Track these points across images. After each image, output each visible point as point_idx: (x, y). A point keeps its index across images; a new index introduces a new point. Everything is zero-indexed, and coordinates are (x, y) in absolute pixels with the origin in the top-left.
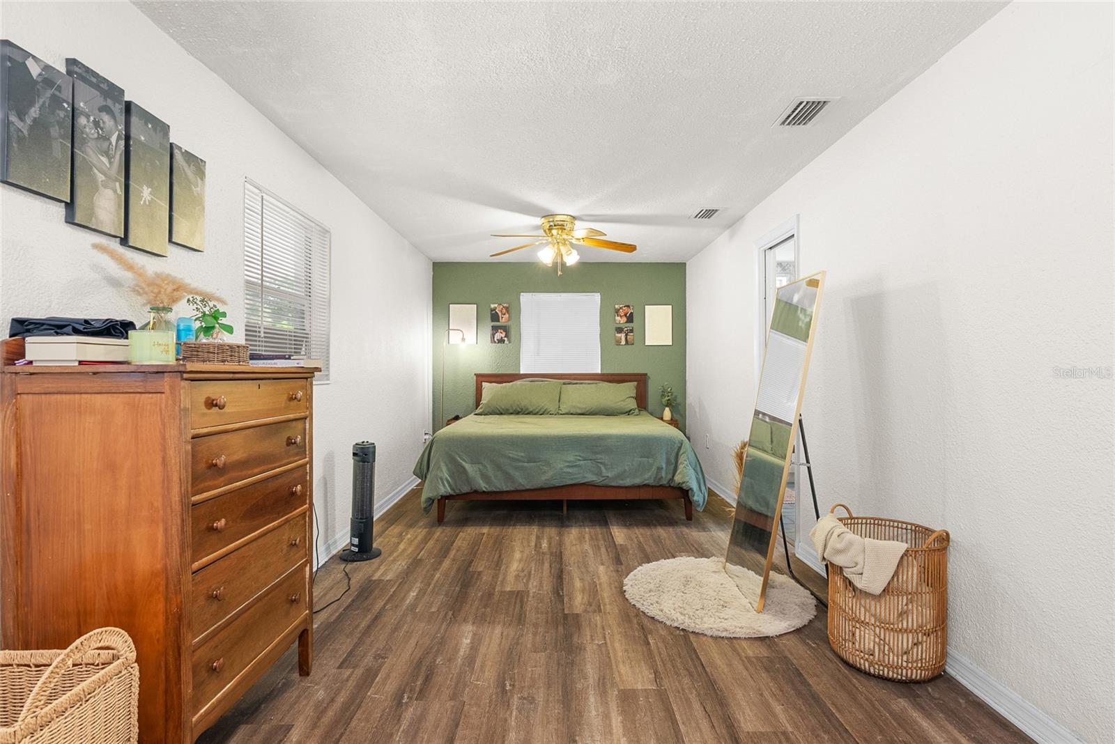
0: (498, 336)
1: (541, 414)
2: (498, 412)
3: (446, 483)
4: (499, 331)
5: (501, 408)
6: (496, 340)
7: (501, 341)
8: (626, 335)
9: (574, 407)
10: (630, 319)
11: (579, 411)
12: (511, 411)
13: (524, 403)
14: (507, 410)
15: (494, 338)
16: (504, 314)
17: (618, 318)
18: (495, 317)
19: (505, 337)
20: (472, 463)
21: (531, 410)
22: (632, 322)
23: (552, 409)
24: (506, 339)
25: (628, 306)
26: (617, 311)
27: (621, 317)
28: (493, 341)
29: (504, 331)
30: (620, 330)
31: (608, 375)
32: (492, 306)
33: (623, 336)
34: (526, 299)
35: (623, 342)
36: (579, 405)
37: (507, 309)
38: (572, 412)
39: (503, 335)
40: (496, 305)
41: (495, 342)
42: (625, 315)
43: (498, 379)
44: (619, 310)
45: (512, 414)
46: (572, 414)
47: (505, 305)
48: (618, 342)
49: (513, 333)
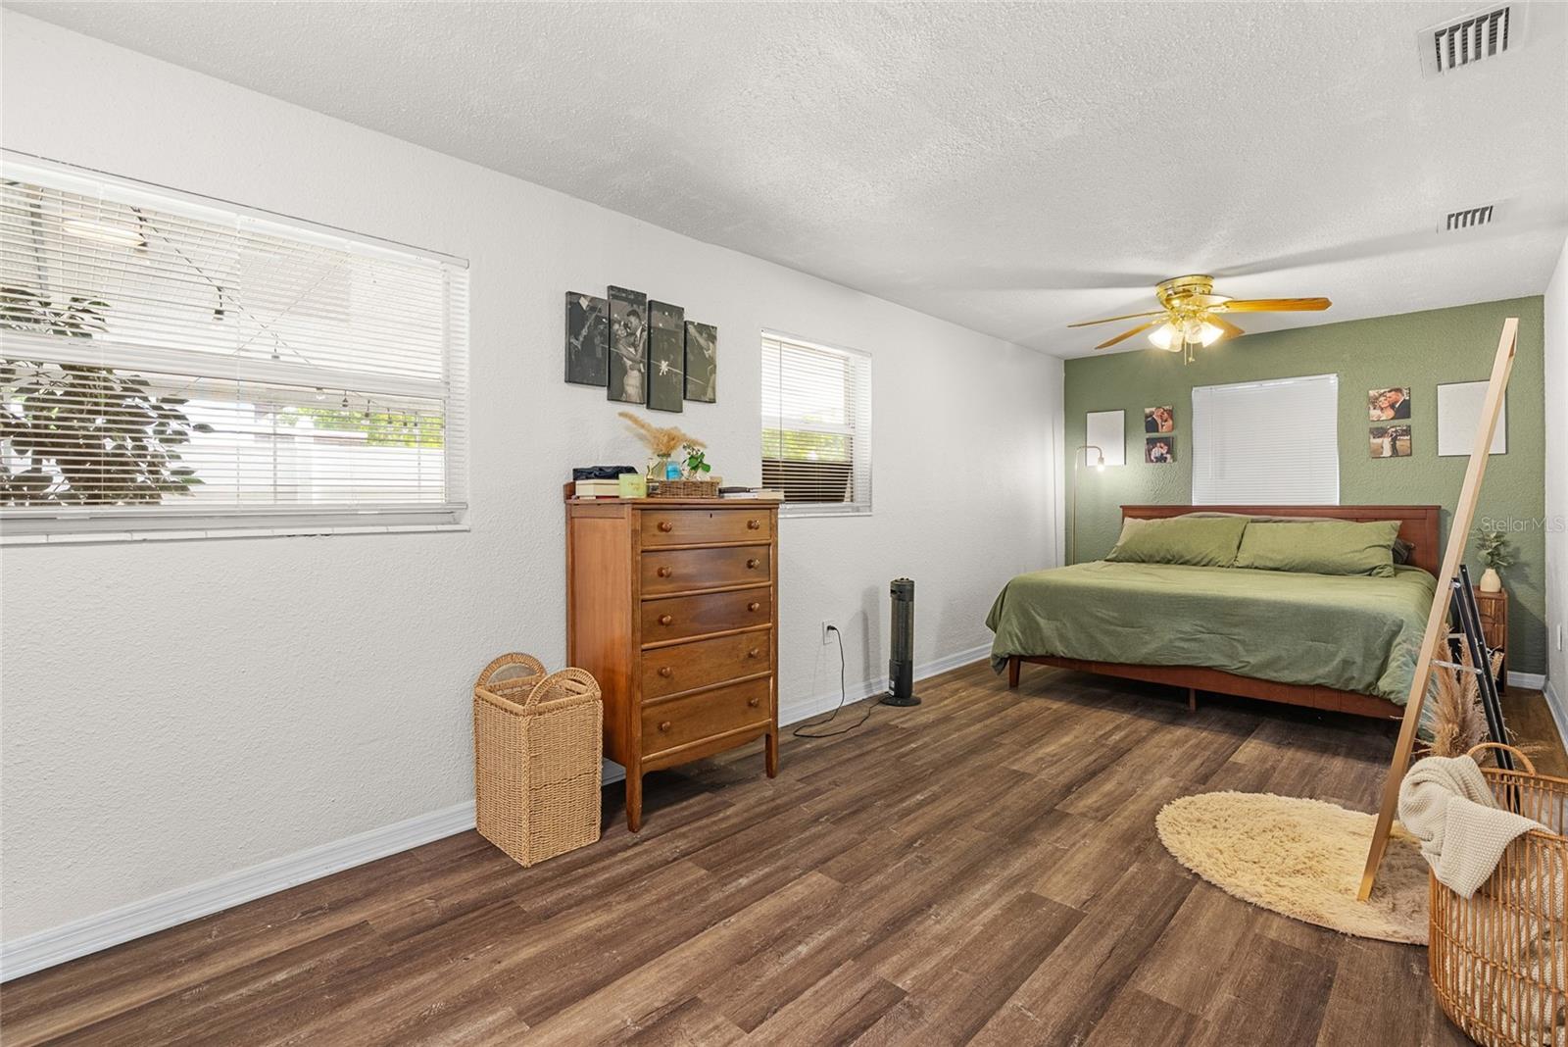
0: (1156, 452)
1: (1204, 566)
2: (1138, 558)
3: (1015, 639)
4: (1158, 445)
5: (1142, 553)
6: (1152, 458)
7: (1161, 459)
8: (1394, 440)
9: (1261, 557)
10: (1403, 411)
11: (1271, 564)
12: (1158, 559)
13: (1178, 548)
14: (1151, 556)
15: (1150, 455)
16: (1166, 421)
17: (1375, 413)
18: (1151, 425)
19: (1167, 453)
20: (1049, 619)
21: (1188, 558)
22: (1409, 417)
23: (1223, 559)
24: (1168, 456)
25: (1398, 390)
26: (1374, 402)
27: (1382, 409)
28: (1149, 460)
29: (1166, 445)
30: (1379, 432)
31: (1352, 508)
32: (1148, 411)
33: (1386, 442)
34: (1199, 395)
35: (1387, 452)
36: (1270, 555)
37: (1171, 413)
38: (1256, 564)
39: (1164, 451)
40: (1153, 409)
41: (1152, 461)
42: (1392, 406)
43: (1149, 513)
44: (1377, 399)
45: (1158, 562)
46: (1256, 568)
47: (1167, 408)
48: (1376, 454)
49: (1180, 447)
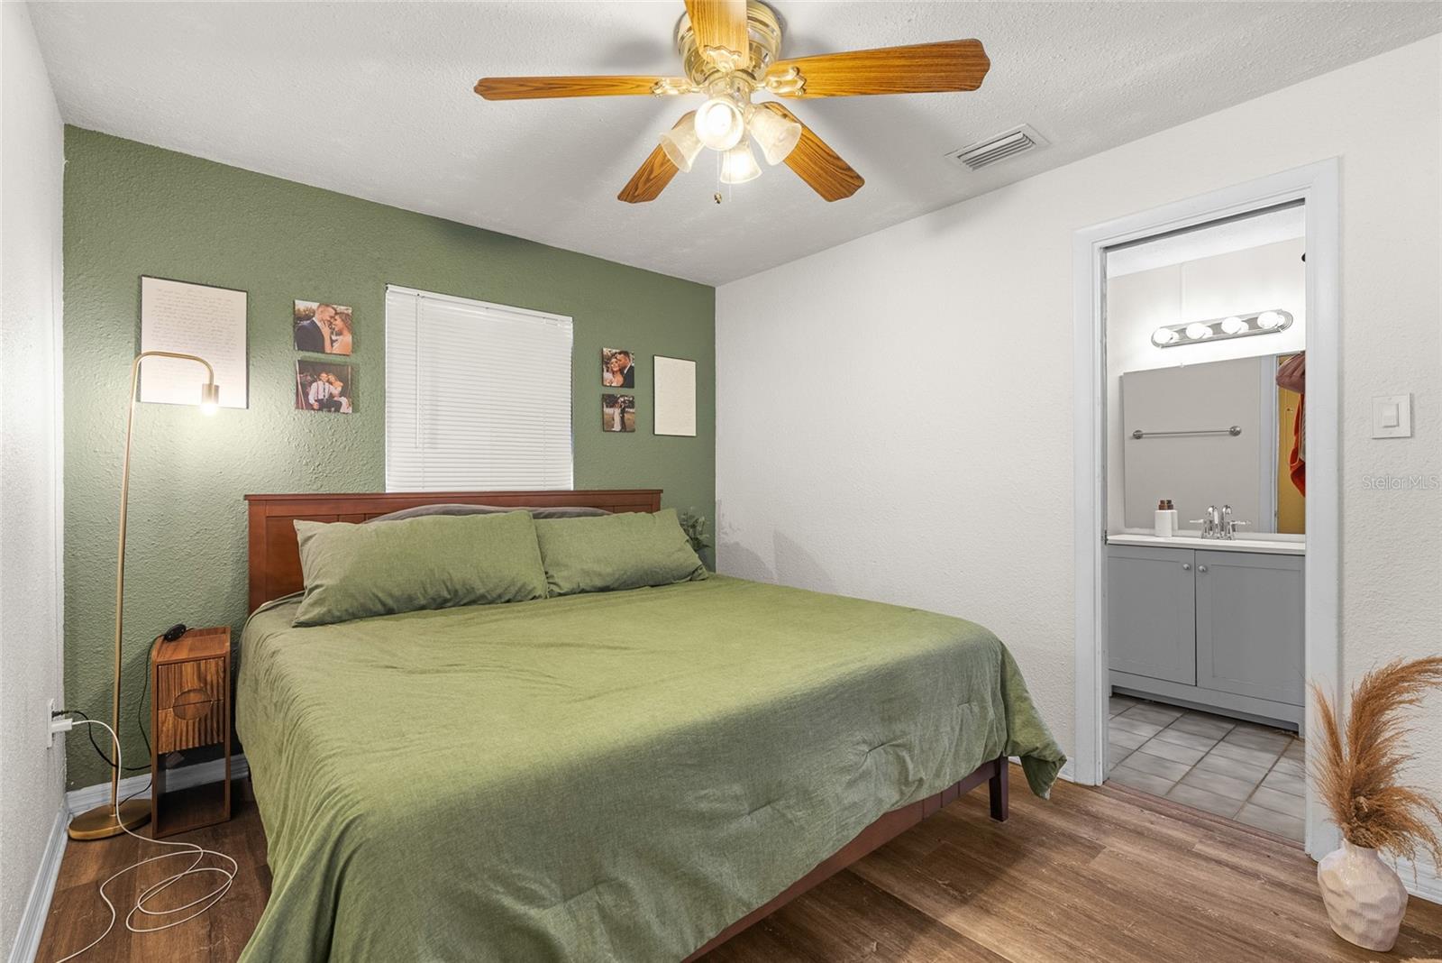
0: (318, 390)
1: (508, 601)
2: (379, 607)
4: (324, 375)
5: (391, 595)
6: (312, 401)
7: (329, 405)
8: (623, 412)
9: (586, 573)
10: (629, 381)
11: (599, 583)
12: (423, 602)
13: (463, 573)
14: (410, 599)
15: (306, 395)
16: (340, 333)
17: (607, 376)
18: (307, 336)
19: (341, 394)
21: (482, 591)
22: (633, 387)
23: (538, 584)
24: (344, 400)
25: (626, 353)
26: (605, 361)
27: (613, 373)
28: (302, 401)
29: (340, 378)
30: (610, 400)
31: (585, 493)
32: (301, 305)
33: (616, 412)
34: (398, 301)
35: (617, 427)
36: (596, 568)
37: (346, 318)
38: (582, 586)
39: (336, 388)
40: (314, 305)
41: (310, 407)
42: (622, 372)
44: (610, 359)
45: (423, 608)
46: (583, 591)
47: (341, 308)
48: (606, 426)
49: (364, 384)
